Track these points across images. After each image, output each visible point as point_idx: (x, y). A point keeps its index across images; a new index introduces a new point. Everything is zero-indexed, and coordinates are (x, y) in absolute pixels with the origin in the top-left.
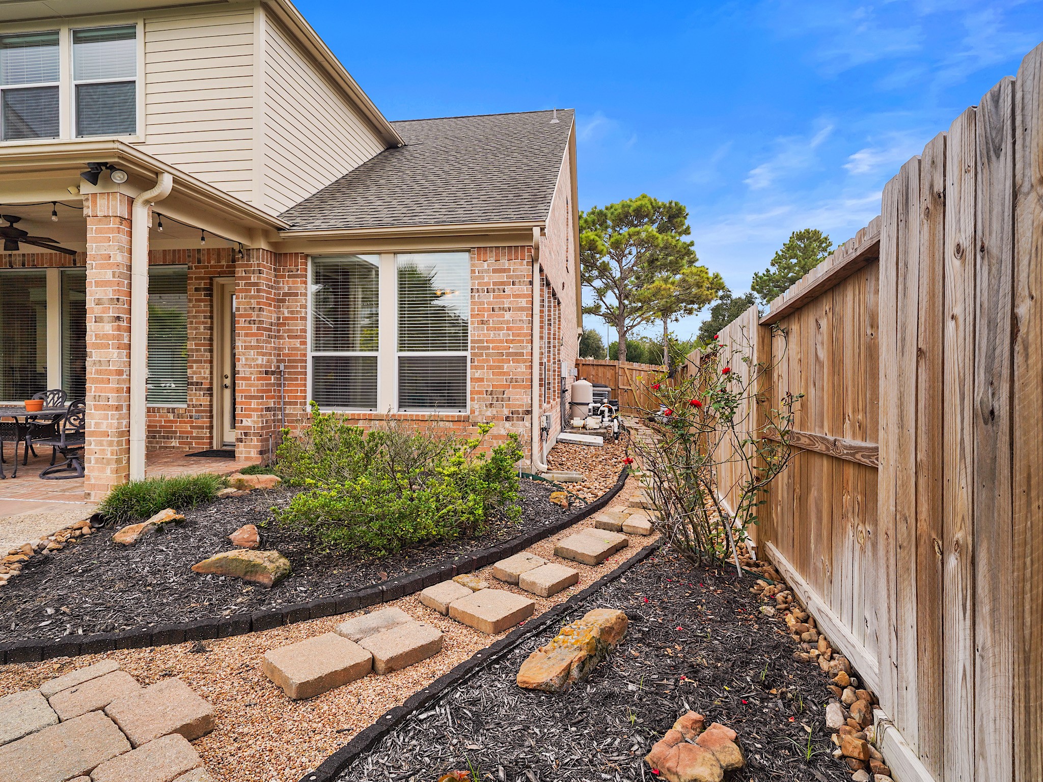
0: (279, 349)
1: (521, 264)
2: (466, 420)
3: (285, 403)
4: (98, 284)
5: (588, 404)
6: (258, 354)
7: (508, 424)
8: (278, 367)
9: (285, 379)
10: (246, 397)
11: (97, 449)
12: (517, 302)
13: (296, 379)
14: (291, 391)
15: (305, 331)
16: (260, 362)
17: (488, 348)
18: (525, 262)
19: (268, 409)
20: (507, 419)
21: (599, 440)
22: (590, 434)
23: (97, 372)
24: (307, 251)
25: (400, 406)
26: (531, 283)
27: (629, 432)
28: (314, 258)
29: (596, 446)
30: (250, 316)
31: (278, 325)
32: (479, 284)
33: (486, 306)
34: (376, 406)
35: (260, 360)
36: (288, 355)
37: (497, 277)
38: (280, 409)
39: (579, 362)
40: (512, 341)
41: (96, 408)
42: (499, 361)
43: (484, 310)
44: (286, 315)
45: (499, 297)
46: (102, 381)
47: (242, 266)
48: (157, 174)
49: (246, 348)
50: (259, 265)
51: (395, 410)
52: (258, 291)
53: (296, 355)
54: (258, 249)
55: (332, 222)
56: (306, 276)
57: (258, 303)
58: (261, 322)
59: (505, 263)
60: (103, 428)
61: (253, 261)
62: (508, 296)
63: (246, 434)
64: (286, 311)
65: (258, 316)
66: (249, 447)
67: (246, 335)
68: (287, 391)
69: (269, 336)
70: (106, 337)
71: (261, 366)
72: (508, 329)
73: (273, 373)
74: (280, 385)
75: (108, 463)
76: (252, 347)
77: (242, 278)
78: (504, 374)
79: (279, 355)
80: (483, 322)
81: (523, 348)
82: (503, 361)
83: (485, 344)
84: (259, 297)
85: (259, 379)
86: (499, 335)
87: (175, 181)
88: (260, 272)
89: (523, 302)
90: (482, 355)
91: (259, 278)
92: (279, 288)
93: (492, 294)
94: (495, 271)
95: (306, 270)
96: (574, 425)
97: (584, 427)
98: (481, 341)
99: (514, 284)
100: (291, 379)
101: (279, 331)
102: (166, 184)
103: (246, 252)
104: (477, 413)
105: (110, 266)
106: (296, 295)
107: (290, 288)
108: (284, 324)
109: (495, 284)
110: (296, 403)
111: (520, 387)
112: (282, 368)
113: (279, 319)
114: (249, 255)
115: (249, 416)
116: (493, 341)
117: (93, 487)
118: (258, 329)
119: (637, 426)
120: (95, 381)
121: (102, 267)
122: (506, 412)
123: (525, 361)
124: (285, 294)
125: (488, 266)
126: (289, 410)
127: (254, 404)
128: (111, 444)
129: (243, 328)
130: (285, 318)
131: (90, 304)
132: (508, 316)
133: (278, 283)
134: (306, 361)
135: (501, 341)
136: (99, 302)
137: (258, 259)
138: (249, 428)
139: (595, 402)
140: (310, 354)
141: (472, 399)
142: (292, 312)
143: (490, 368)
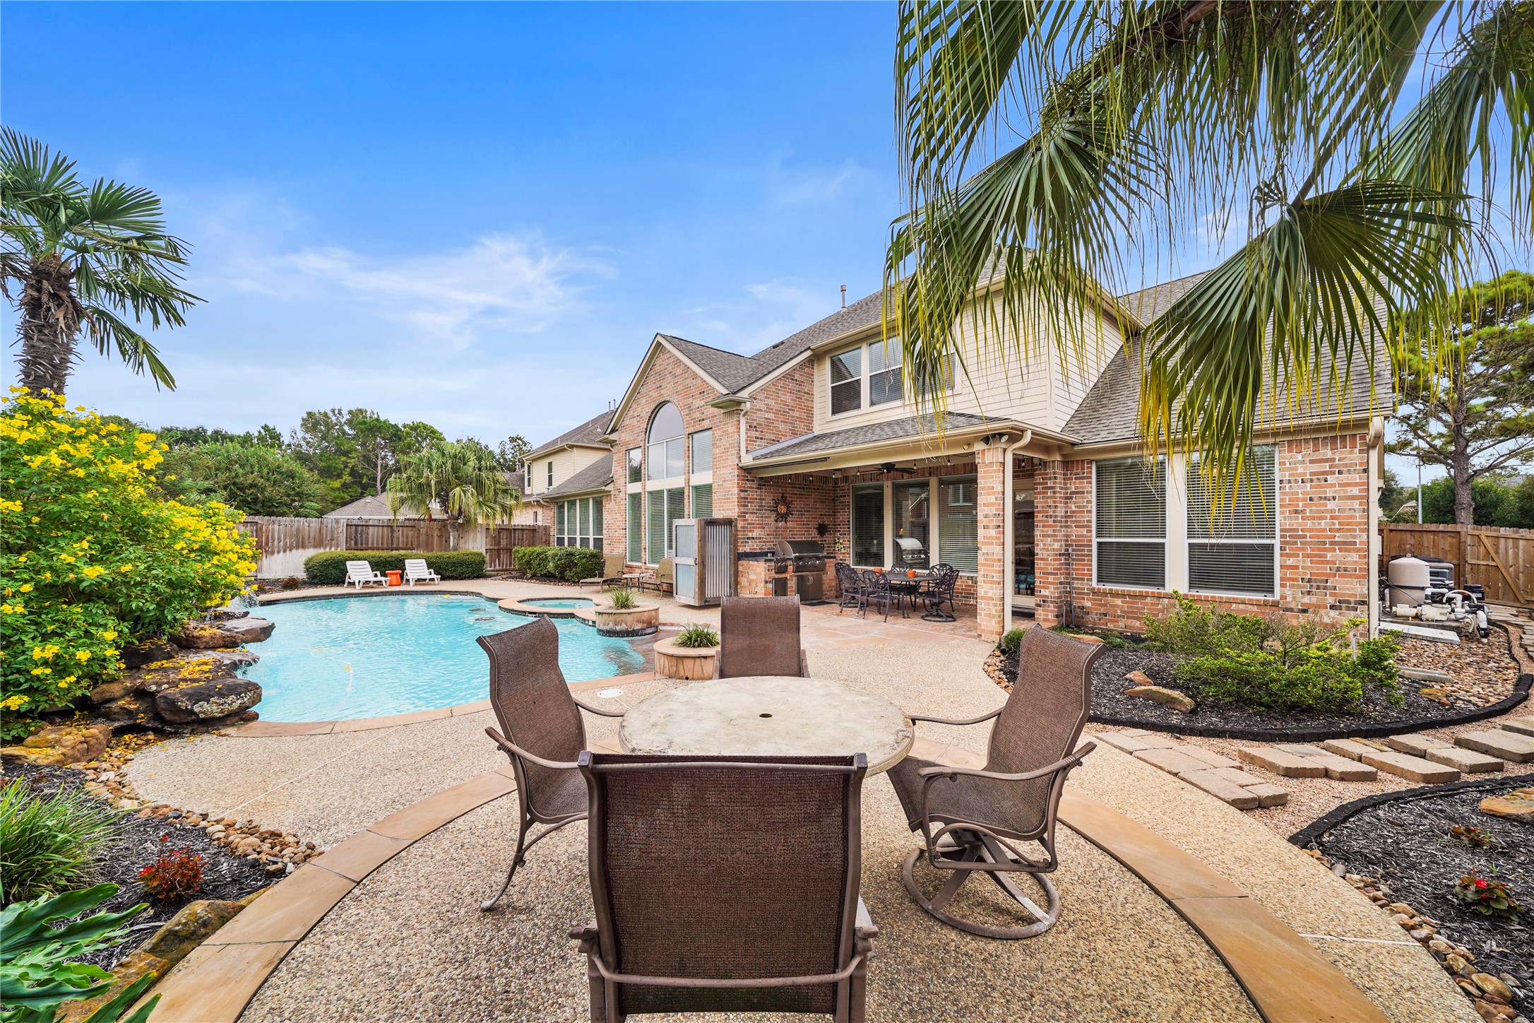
0: (1067, 536)
1: (1352, 452)
2: (1275, 604)
3: (1073, 579)
4: (985, 505)
5: (1423, 589)
6: (1054, 541)
7: (1333, 613)
8: (1067, 550)
9: (1073, 560)
10: (1044, 573)
11: (986, 607)
12: (1346, 491)
13: (1084, 560)
14: (1079, 569)
15: (1090, 521)
16: (1055, 547)
17: (1305, 537)
18: (1356, 450)
19: (1061, 583)
20: (1332, 607)
21: (1452, 636)
22: (1429, 626)
23: (985, 560)
24: (1092, 458)
25: (1190, 587)
26: (1366, 471)
27: (1506, 631)
28: (1097, 461)
29: (1449, 643)
30: (1047, 512)
31: (1066, 517)
32: (1290, 475)
33: (1300, 496)
34: (1163, 586)
35: (1056, 545)
36: (1075, 541)
37: (1316, 468)
38: (1069, 583)
39: (1382, 527)
40: (1338, 530)
41: (984, 582)
42: (1319, 550)
43: (1298, 499)
44: (1074, 509)
45: (1320, 486)
46: (989, 565)
47: (1040, 474)
48: (1022, 431)
49: (1044, 536)
50: (1054, 473)
51: (1183, 589)
52: (1054, 493)
53: (1083, 541)
54: (1054, 461)
55: (1118, 432)
56: (1091, 478)
57: (1054, 502)
58: (1056, 516)
59: (1327, 452)
60: (990, 595)
61: (1050, 471)
62: (1333, 485)
63: (1044, 601)
64: (1073, 506)
65: (1054, 512)
66: (1047, 611)
67: (1044, 526)
68: (1075, 569)
69: (1061, 527)
70: (991, 538)
71: (1057, 550)
72: (1332, 518)
73: (1063, 555)
74: (1069, 564)
75: (994, 617)
76: (1049, 536)
77: (1040, 484)
78: (1328, 562)
79: (1067, 541)
80: (1296, 512)
81: (1355, 537)
82: (1325, 550)
83: (1300, 533)
84: (1055, 497)
85: (1055, 560)
86: (1320, 524)
87: (1033, 433)
88: (1055, 478)
89: (1355, 491)
90: (1296, 543)
91: (1054, 483)
92: (1067, 488)
93: (1309, 485)
94: (1312, 462)
95: (1091, 472)
96: (1398, 613)
97: (1417, 617)
98: (1297, 530)
99: (1340, 472)
100: (1078, 560)
101: (1067, 522)
102: (1028, 437)
103: (1044, 464)
104: (1289, 599)
105: (994, 493)
106: (1083, 493)
107: (1076, 488)
108: (1072, 517)
109: (1311, 474)
110: (1083, 579)
111: (1351, 576)
112: (1070, 551)
113: (1066, 512)
114: (1045, 466)
115: (1047, 588)
116: (1310, 530)
117: (983, 631)
118: (1054, 521)
119: (1520, 620)
120: (983, 565)
121: (989, 494)
122: (1330, 600)
123: (1359, 550)
124: (1072, 493)
125: (1303, 457)
126: (1076, 584)
127: (1051, 578)
128: (995, 605)
129: (1041, 521)
130: (1074, 512)
131: (980, 517)
132: (1331, 505)
133: (1066, 484)
134: (1091, 546)
135: (1324, 530)
136: (986, 516)
137: (1054, 468)
138: (1047, 597)
139: (1434, 586)
140: (1095, 541)
141: (1283, 586)
142: (1079, 507)
143: (1308, 556)
